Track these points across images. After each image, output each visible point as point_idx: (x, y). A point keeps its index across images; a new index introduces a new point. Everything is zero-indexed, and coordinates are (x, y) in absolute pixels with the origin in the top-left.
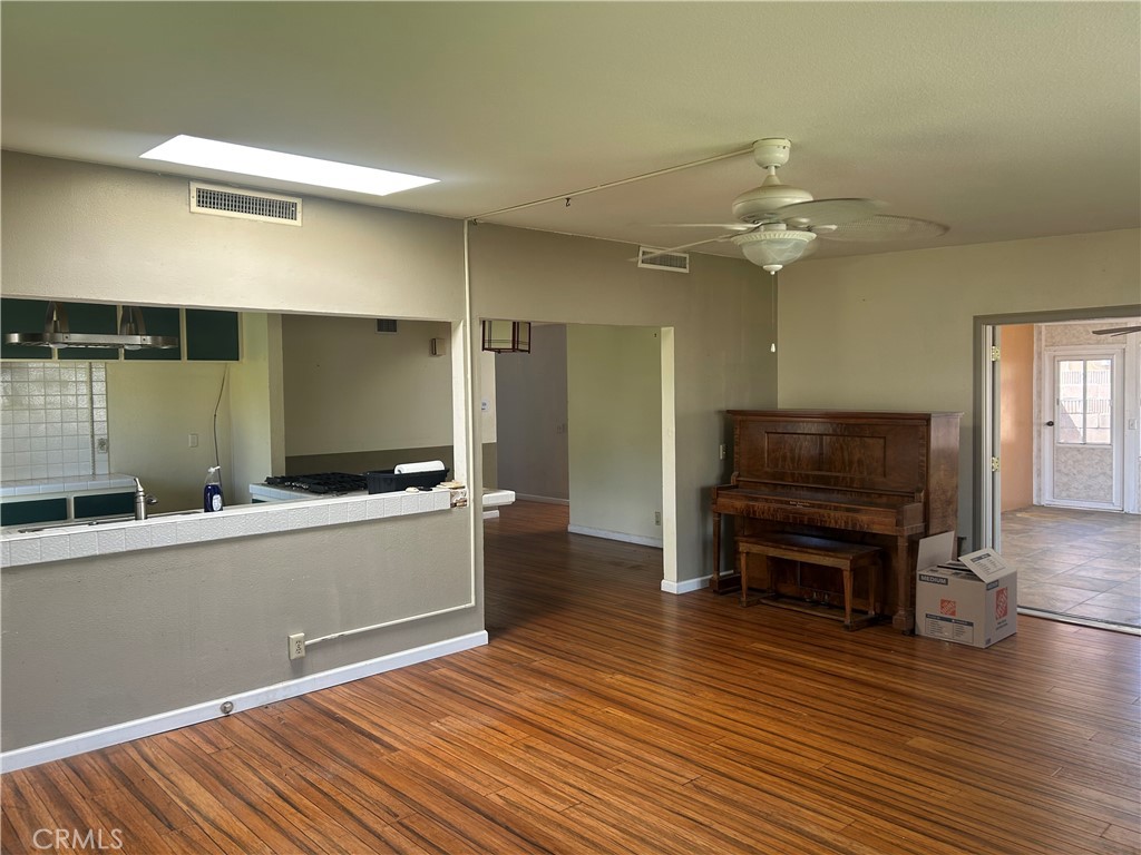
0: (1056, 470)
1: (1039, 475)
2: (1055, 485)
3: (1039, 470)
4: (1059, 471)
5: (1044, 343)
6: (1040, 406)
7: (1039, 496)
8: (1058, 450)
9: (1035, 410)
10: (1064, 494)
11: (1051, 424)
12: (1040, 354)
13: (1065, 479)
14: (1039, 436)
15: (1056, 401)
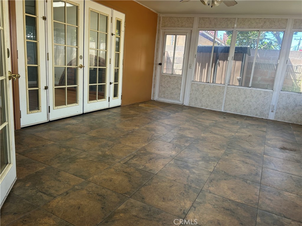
0: (161, 85)
1: (154, 87)
2: (160, 92)
3: (154, 85)
4: (162, 86)
5: (161, 26)
6: (157, 55)
7: (153, 96)
8: (163, 76)
9: (155, 58)
10: (163, 96)
11: (160, 64)
12: (159, 30)
13: (164, 90)
14: (156, 69)
15: (163, 54)
